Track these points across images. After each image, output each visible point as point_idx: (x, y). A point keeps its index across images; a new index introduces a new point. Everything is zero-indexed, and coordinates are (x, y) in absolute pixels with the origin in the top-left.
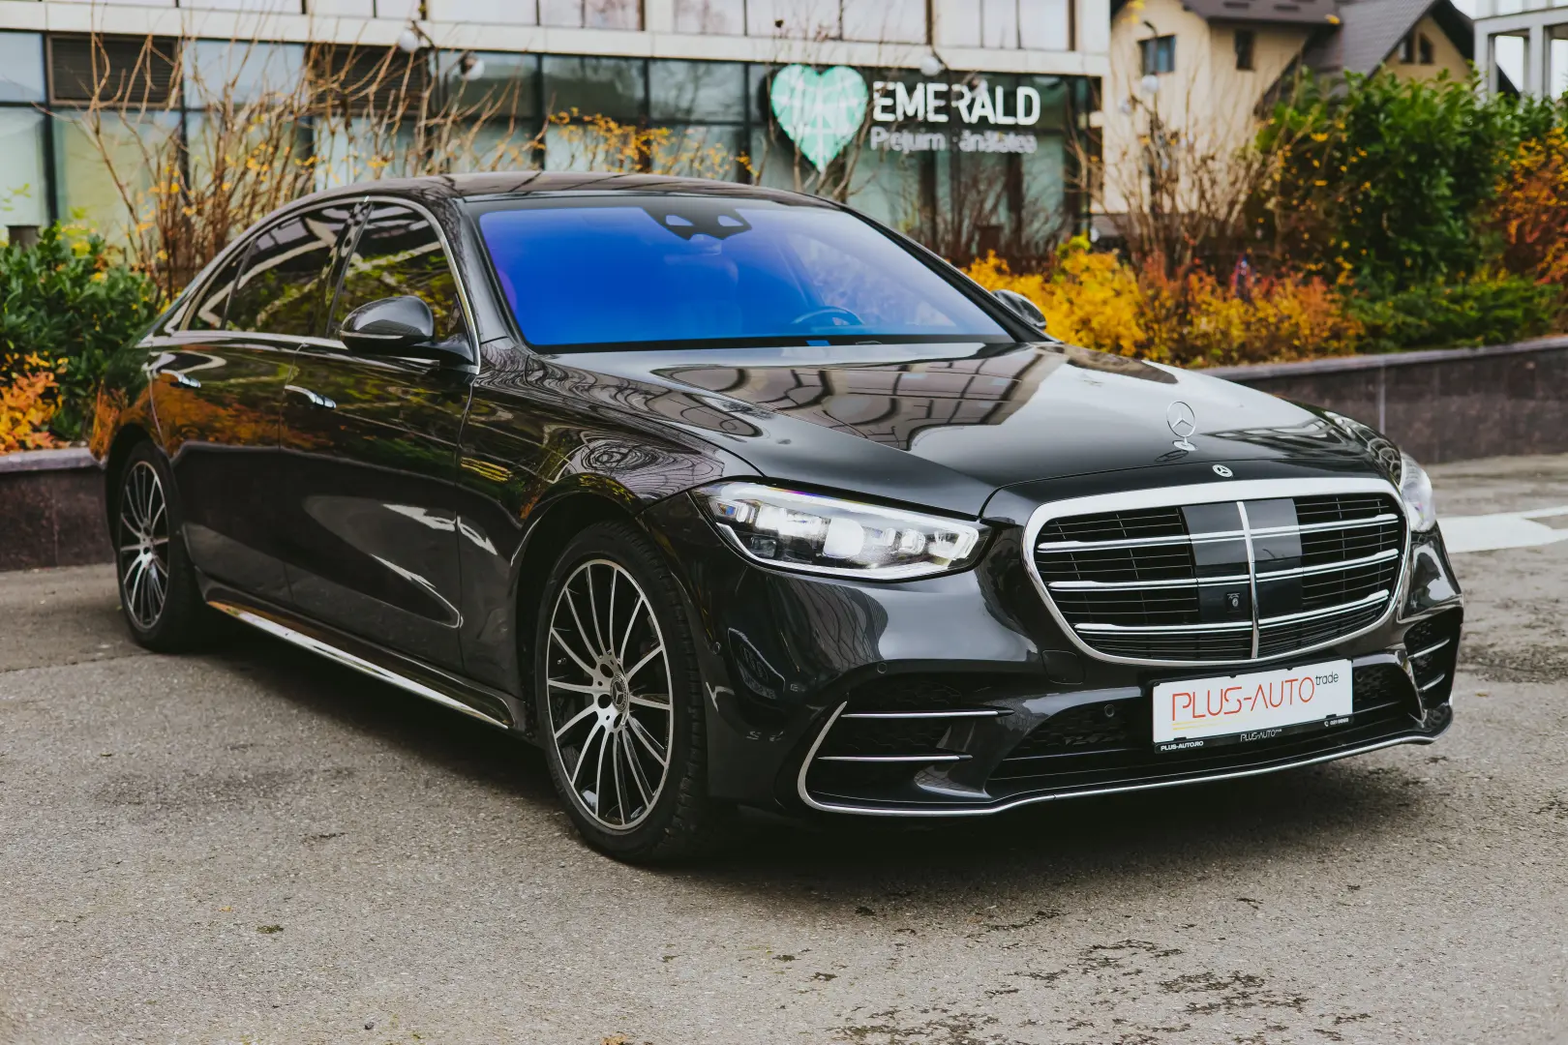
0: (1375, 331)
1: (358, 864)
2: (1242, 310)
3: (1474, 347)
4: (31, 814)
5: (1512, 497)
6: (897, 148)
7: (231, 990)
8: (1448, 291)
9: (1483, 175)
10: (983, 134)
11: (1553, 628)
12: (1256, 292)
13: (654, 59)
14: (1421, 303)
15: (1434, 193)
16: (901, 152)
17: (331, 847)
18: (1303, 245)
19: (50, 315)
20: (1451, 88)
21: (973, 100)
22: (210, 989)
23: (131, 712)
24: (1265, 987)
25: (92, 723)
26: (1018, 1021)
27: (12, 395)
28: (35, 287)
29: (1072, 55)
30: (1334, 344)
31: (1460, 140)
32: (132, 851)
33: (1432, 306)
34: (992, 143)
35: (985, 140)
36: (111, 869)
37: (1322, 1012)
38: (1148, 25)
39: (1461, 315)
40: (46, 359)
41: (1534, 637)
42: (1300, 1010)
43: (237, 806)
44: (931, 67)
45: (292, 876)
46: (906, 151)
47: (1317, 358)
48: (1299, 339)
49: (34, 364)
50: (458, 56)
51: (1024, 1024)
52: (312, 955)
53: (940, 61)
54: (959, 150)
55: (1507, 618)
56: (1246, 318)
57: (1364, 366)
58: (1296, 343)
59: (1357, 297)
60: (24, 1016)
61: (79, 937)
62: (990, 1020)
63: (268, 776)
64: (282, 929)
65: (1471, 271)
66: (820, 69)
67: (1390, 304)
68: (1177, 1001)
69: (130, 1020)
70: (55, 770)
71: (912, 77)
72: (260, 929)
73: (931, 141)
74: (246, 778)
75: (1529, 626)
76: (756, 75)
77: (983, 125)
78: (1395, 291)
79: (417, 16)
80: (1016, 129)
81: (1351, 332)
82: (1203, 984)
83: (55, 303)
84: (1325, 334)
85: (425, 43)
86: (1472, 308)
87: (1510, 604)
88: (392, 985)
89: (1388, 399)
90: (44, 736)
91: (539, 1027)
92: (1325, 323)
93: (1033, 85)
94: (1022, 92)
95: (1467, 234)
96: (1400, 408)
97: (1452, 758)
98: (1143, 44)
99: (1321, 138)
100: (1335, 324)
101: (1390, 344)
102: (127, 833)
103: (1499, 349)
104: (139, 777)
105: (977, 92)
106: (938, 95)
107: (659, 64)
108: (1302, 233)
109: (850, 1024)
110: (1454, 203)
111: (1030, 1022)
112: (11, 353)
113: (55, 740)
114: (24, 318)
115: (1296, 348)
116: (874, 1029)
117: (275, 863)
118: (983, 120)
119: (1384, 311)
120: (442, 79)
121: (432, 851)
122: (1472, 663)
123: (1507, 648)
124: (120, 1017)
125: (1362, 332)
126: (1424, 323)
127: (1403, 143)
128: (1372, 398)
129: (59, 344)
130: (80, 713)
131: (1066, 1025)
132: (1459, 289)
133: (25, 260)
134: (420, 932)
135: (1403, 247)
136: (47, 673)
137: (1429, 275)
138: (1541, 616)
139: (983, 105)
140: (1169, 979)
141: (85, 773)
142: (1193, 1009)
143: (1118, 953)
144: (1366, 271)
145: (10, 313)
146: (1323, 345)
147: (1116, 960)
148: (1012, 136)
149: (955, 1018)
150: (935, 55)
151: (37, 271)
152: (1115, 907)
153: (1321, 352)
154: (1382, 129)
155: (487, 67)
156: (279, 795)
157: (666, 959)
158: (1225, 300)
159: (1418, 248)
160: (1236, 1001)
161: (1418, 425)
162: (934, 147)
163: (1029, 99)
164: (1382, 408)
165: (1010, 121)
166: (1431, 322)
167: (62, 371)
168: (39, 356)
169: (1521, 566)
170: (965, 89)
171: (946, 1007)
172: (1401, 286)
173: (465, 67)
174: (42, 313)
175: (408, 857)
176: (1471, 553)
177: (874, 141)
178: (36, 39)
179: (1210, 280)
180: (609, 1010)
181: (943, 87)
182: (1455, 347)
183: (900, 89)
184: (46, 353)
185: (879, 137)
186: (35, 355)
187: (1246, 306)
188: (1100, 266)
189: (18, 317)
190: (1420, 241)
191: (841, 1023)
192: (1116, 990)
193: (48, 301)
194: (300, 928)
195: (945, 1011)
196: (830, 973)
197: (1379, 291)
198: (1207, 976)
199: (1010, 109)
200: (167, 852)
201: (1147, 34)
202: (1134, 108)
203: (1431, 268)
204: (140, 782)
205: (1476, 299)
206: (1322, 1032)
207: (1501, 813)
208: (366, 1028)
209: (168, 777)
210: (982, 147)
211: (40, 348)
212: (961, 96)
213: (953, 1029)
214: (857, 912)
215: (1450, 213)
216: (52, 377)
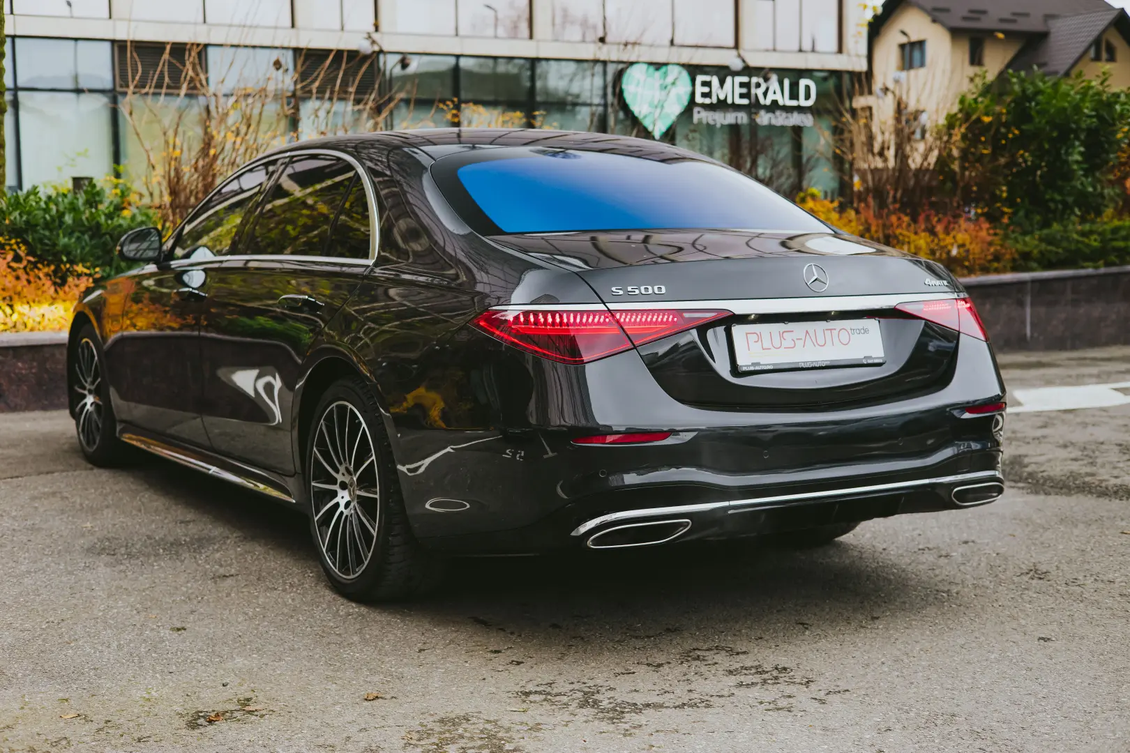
0: (1026, 256)
1: (243, 592)
2: (929, 240)
3: (1096, 268)
4: (44, 560)
5: (1109, 374)
6: (712, 123)
7: (146, 663)
8: (1079, 228)
9: (1106, 146)
10: (774, 112)
11: (1091, 460)
12: (939, 228)
13: (539, 60)
14: (1058, 237)
15: (1070, 158)
16: (715, 125)
17: (229, 581)
18: (973, 195)
19: (91, 238)
20: (1084, 84)
21: (767, 89)
22: (133, 662)
23: (121, 499)
24: (792, 674)
25: (95, 506)
26: (628, 690)
27: (65, 292)
28: (81, 220)
29: (839, 56)
30: (996, 265)
31: (1089, 121)
32: (103, 583)
33: (1068, 239)
34: (780, 119)
35: (776, 117)
36: (88, 592)
37: (820, 688)
38: (904, 33)
39: (1088, 246)
40: (88, 268)
41: (1075, 467)
42: (807, 687)
43: (175, 557)
44: (737, 65)
45: (200, 598)
46: (718, 126)
47: (982, 274)
48: (969, 261)
49: (80, 272)
50: (398, 57)
51: (632, 691)
52: (200, 644)
53: (744, 61)
54: (757, 124)
55: (1063, 453)
56: (932, 246)
57: (1015, 280)
58: (967, 264)
59: (1013, 232)
60: (16, 675)
61: (59, 631)
62: (611, 689)
63: (199, 540)
64: (185, 629)
65: (1099, 213)
66: (657, 66)
67: (1037, 237)
68: (733, 680)
69: (80, 678)
70: (65, 534)
71: (723, 72)
72: (172, 629)
73: (737, 118)
74: (185, 541)
75: (1075, 460)
76: (611, 69)
77: (774, 106)
78: (1041, 228)
79: (372, 29)
80: (800, 109)
81: (1008, 256)
82: (753, 671)
83: (95, 230)
84: (990, 257)
85: (376, 48)
86: (1095, 240)
87: (1069, 444)
88: (246, 662)
89: (1032, 305)
90: (62, 514)
91: (329, 687)
92: (988, 250)
93: (811, 78)
94: (803, 83)
95: (1095, 188)
96: (1042, 310)
97: (979, 541)
98: (902, 46)
99: (987, 119)
100: (996, 250)
101: (1034, 265)
102: (102, 571)
103: (1114, 269)
104: (117, 539)
105: (770, 82)
106: (742, 85)
107: (544, 63)
108: (972, 186)
109: (522, 689)
110: (1085, 166)
111: (635, 691)
112: (65, 264)
113: (69, 516)
114: (73, 240)
115: (967, 267)
116: (536, 692)
117: (190, 591)
118: (775, 102)
119: (1031, 243)
120: (388, 73)
121: (291, 586)
122: (1024, 482)
123: (1052, 474)
124: (74, 676)
125: (1016, 256)
126: (1060, 250)
127: (1047, 122)
128: (1021, 304)
129: (98, 258)
130: (88, 499)
131: (657, 692)
132: (1087, 227)
133: (75, 201)
134: (271, 632)
135: (1047, 197)
136: (73, 475)
137: (1066, 217)
138: (1085, 453)
139: (775, 92)
140: (732, 668)
141: (83, 535)
142: (740, 685)
143: (707, 653)
144: (1021, 213)
145: (64, 237)
146: (987, 265)
147: (704, 656)
148: (795, 114)
149: (589, 687)
150: (739, 56)
151: (82, 209)
152: (717, 626)
153: (985, 270)
154: (1033, 113)
155: (419, 65)
156: (203, 551)
157: (420, 651)
158: (916, 233)
159: (1058, 197)
160: (769, 681)
161: (1055, 322)
162: (739, 122)
163: (808, 88)
164: (1028, 310)
165: (794, 103)
166: (1064, 249)
167: (97, 276)
168: (84, 266)
169: (1087, 420)
170: (761, 80)
171: (586, 681)
172: (1046, 224)
173: (404, 64)
174: (86, 237)
175: (276, 589)
176: (1059, 411)
177: (696, 117)
178: (107, 46)
179: (906, 219)
180: (376, 678)
181: (745, 79)
182: (1083, 267)
183: (715, 81)
184: (88, 264)
185: (700, 116)
186: (80, 265)
187: (932, 237)
188: (822, 209)
189: (70, 239)
190: (1061, 193)
191: (517, 689)
192: (696, 674)
193: (90, 229)
194: (197, 628)
195: (585, 683)
196: (520, 660)
197: (1030, 229)
198: (757, 667)
199: (794, 95)
200: (125, 584)
201: (904, 40)
202: (885, 94)
203: (1068, 211)
204: (117, 542)
205: (1100, 234)
206: (816, 699)
207: (994, 575)
208: (224, 685)
209: (135, 539)
210: (774, 122)
211: (83, 260)
212: (758, 85)
213: (585, 693)
214: (550, 626)
215: (1081, 173)
216: (91, 280)
